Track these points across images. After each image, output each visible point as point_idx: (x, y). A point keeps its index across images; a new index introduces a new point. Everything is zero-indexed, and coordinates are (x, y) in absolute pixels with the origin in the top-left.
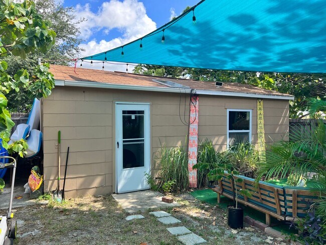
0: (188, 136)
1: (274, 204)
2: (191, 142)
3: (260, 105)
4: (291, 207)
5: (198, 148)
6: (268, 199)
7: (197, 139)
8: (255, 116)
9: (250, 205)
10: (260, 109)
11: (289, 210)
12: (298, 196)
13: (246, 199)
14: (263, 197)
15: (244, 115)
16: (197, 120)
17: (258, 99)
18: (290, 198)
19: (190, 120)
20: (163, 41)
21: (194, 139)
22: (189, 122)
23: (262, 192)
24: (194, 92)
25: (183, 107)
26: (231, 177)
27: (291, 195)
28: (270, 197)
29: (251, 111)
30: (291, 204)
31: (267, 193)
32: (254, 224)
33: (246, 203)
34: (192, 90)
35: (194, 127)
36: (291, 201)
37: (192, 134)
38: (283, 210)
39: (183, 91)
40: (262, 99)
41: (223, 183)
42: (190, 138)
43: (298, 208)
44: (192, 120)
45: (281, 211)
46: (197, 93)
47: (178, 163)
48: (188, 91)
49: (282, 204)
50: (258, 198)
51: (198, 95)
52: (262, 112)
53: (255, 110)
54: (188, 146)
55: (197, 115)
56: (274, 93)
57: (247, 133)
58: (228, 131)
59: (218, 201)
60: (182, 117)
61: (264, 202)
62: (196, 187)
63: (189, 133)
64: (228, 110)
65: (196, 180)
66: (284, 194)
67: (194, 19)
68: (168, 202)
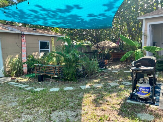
0: (22, 52)
1: (53, 72)
2: (23, 55)
3: (53, 39)
4: (57, 72)
5: (27, 57)
6: (51, 71)
7: (26, 53)
8: (51, 44)
9: (46, 74)
10: (53, 41)
11: (57, 73)
12: (59, 68)
13: (45, 73)
14: (50, 70)
15: (46, 43)
16: (25, 45)
17: (52, 36)
18: (57, 69)
19: (22, 45)
20: (5, 13)
21: (24, 53)
22: (22, 46)
23: (49, 69)
24: (22, 33)
25: (17, 40)
26: (38, 65)
27: (57, 68)
28: (52, 70)
29: (49, 41)
30: (57, 71)
31: (51, 69)
32: (47, 80)
33: (45, 74)
34: (21, 32)
35: (24, 48)
36: (57, 70)
37: (23, 51)
38: (56, 73)
39: (17, 32)
40: (53, 37)
41: (37, 69)
42: (23, 53)
43: (59, 72)
44: (23, 45)
45: (55, 73)
46: (24, 33)
47: (18, 64)
48: (20, 32)
49: (55, 71)
50: (48, 71)
51: (25, 34)
52: (54, 42)
53: (51, 41)
54: (22, 57)
55: (25, 43)
56: (58, 34)
57: (48, 50)
58: (40, 50)
59: (36, 76)
60: (18, 44)
61: (50, 72)
62: (27, 73)
63: (22, 51)
64: (39, 41)
65: (27, 70)
66: (55, 68)
67: (17, 8)
68: (14, 79)
